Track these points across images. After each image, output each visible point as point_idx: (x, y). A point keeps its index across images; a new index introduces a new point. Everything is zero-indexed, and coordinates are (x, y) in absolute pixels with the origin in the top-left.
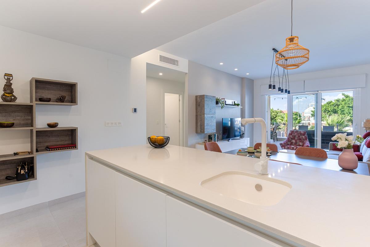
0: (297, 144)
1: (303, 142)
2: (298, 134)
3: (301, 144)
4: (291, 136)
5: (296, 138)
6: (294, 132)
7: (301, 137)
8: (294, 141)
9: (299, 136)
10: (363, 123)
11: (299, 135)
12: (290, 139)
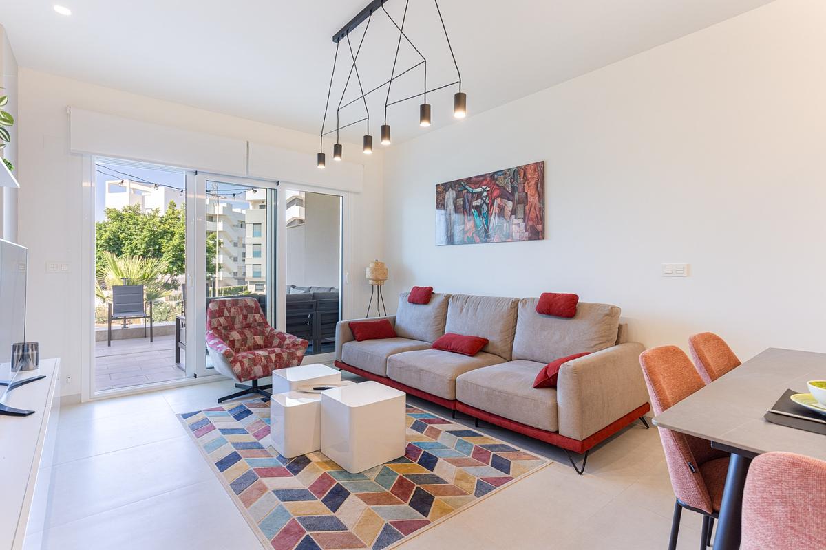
0: (250, 343)
1: (262, 333)
2: (242, 310)
3: (259, 340)
4: (221, 319)
5: (238, 325)
6: (228, 305)
7: (250, 317)
8: (235, 335)
9: (245, 317)
10: (368, 270)
11: (245, 312)
12: (223, 331)
